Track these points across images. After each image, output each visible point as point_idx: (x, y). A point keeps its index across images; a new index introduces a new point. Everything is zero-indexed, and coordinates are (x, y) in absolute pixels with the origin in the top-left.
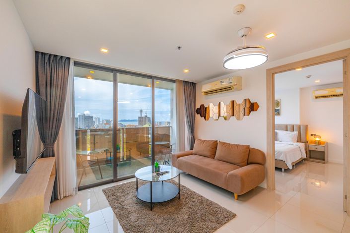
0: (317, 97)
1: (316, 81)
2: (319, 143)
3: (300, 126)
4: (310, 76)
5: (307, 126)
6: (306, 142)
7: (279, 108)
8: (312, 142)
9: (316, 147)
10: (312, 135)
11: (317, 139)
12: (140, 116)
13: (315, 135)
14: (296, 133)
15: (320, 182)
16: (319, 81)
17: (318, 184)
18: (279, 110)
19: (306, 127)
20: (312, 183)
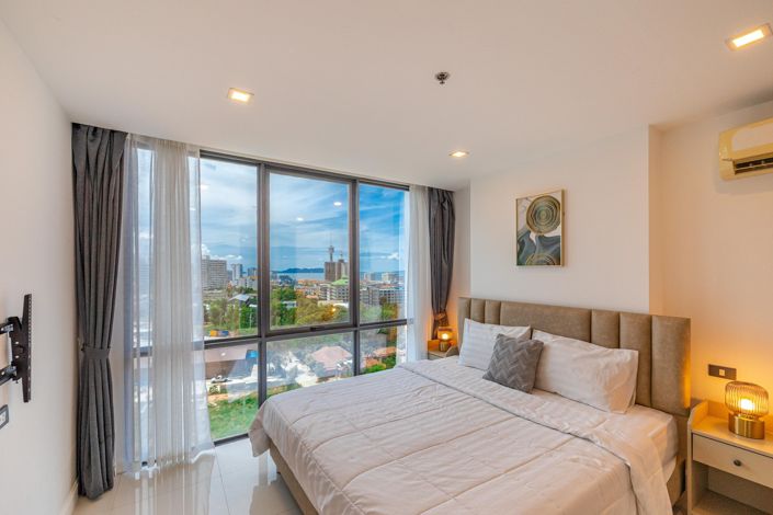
0: (742, 167)
1: (740, 42)
3: (650, 320)
5: (687, 322)
6: (681, 413)
7: (557, 232)
8: (713, 410)
9: (740, 454)
10: (713, 371)
11: (747, 404)
12: (328, 260)
14: (627, 356)
18: (556, 240)
19: (682, 331)
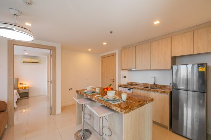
0: (24, 62)
1: (26, 53)
2: (25, 88)
4: (26, 50)
6: (18, 89)
8: (21, 88)
9: (24, 90)
11: (24, 86)
13: (22, 84)
15: (25, 110)
16: (27, 54)
17: (24, 111)
19: (18, 79)
20: (20, 112)
